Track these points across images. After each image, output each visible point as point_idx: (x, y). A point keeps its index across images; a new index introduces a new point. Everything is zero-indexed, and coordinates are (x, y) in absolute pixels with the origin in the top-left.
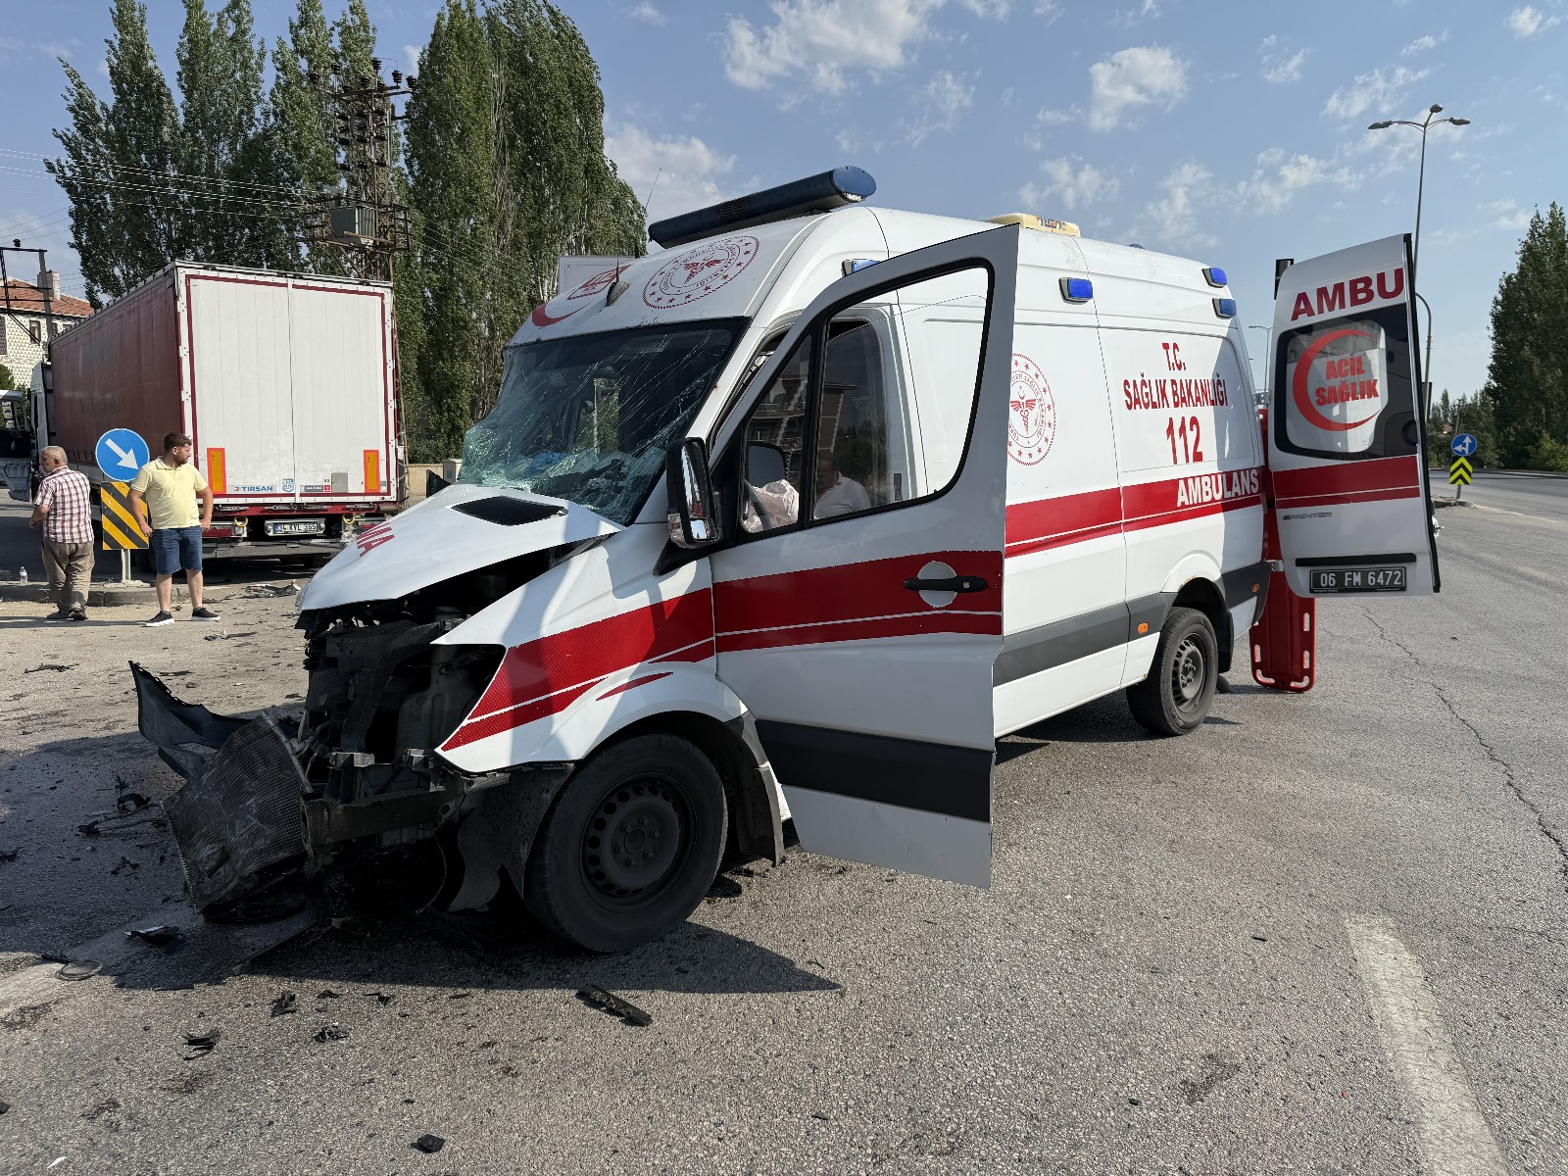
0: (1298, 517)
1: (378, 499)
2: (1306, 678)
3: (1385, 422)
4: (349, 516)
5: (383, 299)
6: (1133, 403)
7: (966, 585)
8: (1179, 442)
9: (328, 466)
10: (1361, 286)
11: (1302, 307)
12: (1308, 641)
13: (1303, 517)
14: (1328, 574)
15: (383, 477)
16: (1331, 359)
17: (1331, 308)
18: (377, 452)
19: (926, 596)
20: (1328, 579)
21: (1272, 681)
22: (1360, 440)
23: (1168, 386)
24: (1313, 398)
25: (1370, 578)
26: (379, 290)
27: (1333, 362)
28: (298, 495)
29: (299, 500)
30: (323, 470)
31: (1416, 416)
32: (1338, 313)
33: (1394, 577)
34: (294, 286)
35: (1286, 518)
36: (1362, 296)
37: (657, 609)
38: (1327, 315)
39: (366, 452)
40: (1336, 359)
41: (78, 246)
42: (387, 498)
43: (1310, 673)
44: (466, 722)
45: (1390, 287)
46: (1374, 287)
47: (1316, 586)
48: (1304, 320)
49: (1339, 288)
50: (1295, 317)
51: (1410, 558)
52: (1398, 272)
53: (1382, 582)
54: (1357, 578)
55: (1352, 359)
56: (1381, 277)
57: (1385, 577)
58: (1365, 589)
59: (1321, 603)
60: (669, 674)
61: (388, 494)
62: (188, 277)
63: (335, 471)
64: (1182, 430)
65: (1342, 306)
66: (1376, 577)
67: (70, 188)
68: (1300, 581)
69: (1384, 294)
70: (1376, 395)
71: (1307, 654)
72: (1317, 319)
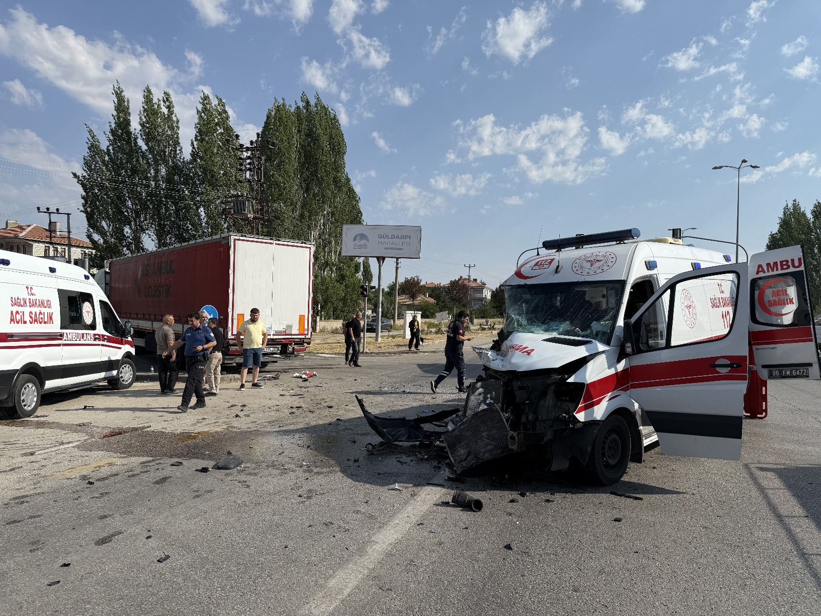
0: (762, 349)
1: (303, 337)
2: (764, 413)
3: (797, 313)
4: (291, 344)
5: (310, 249)
6: (714, 306)
7: (735, 366)
8: (725, 320)
9: (285, 322)
10: (784, 263)
11: (760, 269)
12: (765, 398)
13: (764, 349)
14: (776, 371)
15: (306, 327)
16: (774, 289)
17: (773, 270)
18: (304, 316)
19: (718, 369)
20: (776, 372)
21: (749, 414)
22: (788, 320)
23: (721, 299)
24: (767, 304)
25: (794, 372)
26: (309, 246)
27: (774, 291)
28: (272, 335)
29: (272, 337)
30: (283, 324)
31: (810, 312)
32: (775, 272)
33: (804, 372)
34: (276, 244)
35: (757, 349)
36: (785, 267)
37: (617, 373)
38: (771, 273)
39: (300, 316)
40: (776, 290)
41: (85, 212)
42: (307, 337)
43: (766, 411)
44: (580, 406)
45: (797, 264)
46: (790, 264)
47: (771, 376)
48: (761, 275)
49: (775, 263)
50: (757, 273)
51: (811, 365)
52: (799, 259)
53: (799, 374)
54: (788, 373)
55: (782, 290)
56: (793, 260)
57: (800, 372)
58: (792, 377)
59: (770, 383)
60: (620, 395)
61: (308, 334)
62: (235, 240)
63: (287, 324)
64: (726, 316)
65: (777, 270)
66: (796, 372)
67: (84, 186)
68: (763, 374)
69: (794, 266)
70: (793, 303)
71: (764, 403)
72: (767, 274)
